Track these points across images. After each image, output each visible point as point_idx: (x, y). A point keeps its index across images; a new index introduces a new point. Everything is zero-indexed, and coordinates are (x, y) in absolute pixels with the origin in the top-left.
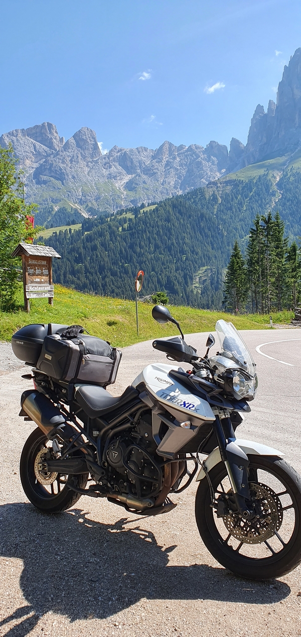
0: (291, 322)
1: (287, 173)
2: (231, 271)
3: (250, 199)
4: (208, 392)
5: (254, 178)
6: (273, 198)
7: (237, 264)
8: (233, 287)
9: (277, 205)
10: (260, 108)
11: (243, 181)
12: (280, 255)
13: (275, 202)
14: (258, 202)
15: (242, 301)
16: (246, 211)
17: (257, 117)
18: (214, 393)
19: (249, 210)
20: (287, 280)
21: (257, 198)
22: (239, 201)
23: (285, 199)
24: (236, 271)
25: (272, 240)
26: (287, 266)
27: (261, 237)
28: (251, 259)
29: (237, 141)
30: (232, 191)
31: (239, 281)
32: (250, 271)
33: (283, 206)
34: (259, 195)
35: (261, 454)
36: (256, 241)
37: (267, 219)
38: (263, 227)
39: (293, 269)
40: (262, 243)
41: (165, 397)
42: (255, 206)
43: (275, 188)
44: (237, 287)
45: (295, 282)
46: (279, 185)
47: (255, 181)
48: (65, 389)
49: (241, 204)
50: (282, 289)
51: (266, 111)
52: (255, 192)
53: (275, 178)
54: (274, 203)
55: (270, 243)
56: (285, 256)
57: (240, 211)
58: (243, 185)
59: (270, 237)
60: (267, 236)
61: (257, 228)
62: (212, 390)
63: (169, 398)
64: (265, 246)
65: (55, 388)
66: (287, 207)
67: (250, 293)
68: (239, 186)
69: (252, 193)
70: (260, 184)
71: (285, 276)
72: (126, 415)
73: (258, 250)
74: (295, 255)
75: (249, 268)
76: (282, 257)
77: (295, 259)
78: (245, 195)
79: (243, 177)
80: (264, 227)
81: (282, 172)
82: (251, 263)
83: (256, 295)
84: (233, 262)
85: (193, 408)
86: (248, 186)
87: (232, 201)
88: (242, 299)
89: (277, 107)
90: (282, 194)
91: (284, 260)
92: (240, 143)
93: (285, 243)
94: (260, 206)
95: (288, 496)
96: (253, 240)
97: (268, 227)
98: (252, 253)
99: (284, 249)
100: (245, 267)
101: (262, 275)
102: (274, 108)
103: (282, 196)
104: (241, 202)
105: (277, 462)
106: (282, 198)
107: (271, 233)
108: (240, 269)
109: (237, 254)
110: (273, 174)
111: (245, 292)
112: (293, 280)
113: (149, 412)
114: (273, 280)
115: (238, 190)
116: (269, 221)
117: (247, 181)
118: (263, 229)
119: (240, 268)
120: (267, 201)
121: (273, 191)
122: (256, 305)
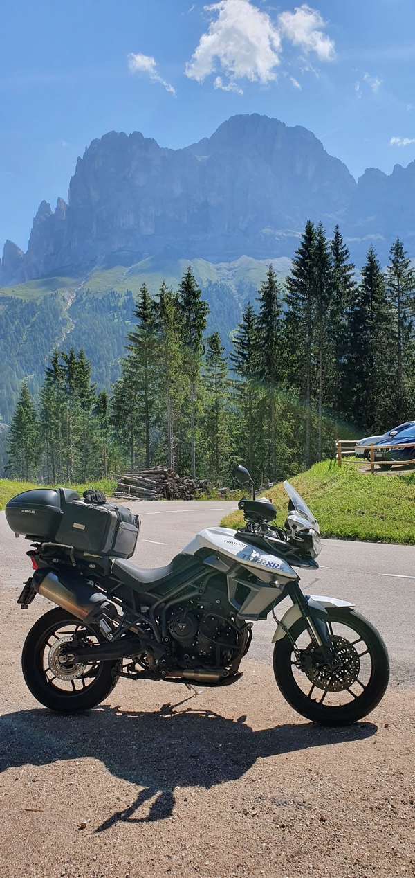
0: (113, 494)
1: (81, 296)
2: (18, 424)
3: (32, 326)
4: (285, 552)
5: (38, 298)
6: (63, 329)
7: (26, 415)
8: (20, 447)
9: (69, 338)
10: (45, 206)
11: (22, 300)
12: (86, 406)
13: (66, 333)
14: (43, 331)
15: (33, 467)
16: (26, 341)
17: (42, 217)
18: (290, 552)
19: (31, 341)
20: (95, 439)
21: (41, 326)
22: (16, 328)
23: (80, 331)
24: (24, 424)
25: (77, 386)
26: (95, 421)
27: (61, 380)
28: (47, 408)
29: (14, 245)
30: (6, 312)
31: (29, 439)
32: (45, 426)
33: (77, 341)
34: (44, 322)
35: (339, 606)
36: (54, 386)
37: (69, 357)
38: (63, 368)
39: (102, 425)
40: (63, 389)
41: (249, 559)
42: (38, 336)
43: (67, 316)
44: (26, 447)
45: (105, 442)
46: (72, 311)
47: (38, 303)
48: (93, 563)
49: (19, 332)
50: (88, 451)
51: (53, 211)
52: (39, 317)
53: (66, 301)
54: (64, 335)
55: (73, 390)
56: (93, 406)
57: (18, 341)
58: (22, 305)
59: (73, 381)
60: (69, 379)
61: (55, 369)
62: (288, 549)
63: (252, 559)
64: (66, 393)
65: (76, 563)
66: (82, 342)
67: (44, 456)
68: (16, 306)
69: (35, 318)
70: (45, 308)
71: (92, 434)
72: (189, 583)
73: (57, 398)
74: (105, 406)
75: (43, 421)
76: (89, 409)
77: (105, 412)
78: (25, 320)
79: (22, 296)
80: (65, 367)
81: (75, 295)
82: (46, 414)
83: (52, 458)
84: (20, 412)
85: (279, 567)
86: (30, 308)
87: (6, 326)
88: (33, 464)
89: (68, 209)
90: (76, 324)
91: (90, 413)
92: (17, 248)
93: (92, 391)
94: (46, 337)
95: (363, 642)
96: (50, 384)
97: (70, 367)
98: (48, 401)
99: (91, 397)
100: (38, 419)
101: (62, 431)
102: (64, 208)
103: (76, 326)
104: (20, 329)
105: (351, 612)
106: (76, 329)
107: (75, 377)
108: (31, 422)
109: (26, 401)
110: (63, 297)
111: (38, 453)
112: (102, 439)
113: (222, 577)
114: (78, 438)
115: (16, 313)
116: (71, 360)
117: (27, 301)
118: (64, 370)
119: (30, 420)
120: (55, 331)
121: (63, 319)
122: (53, 472)
